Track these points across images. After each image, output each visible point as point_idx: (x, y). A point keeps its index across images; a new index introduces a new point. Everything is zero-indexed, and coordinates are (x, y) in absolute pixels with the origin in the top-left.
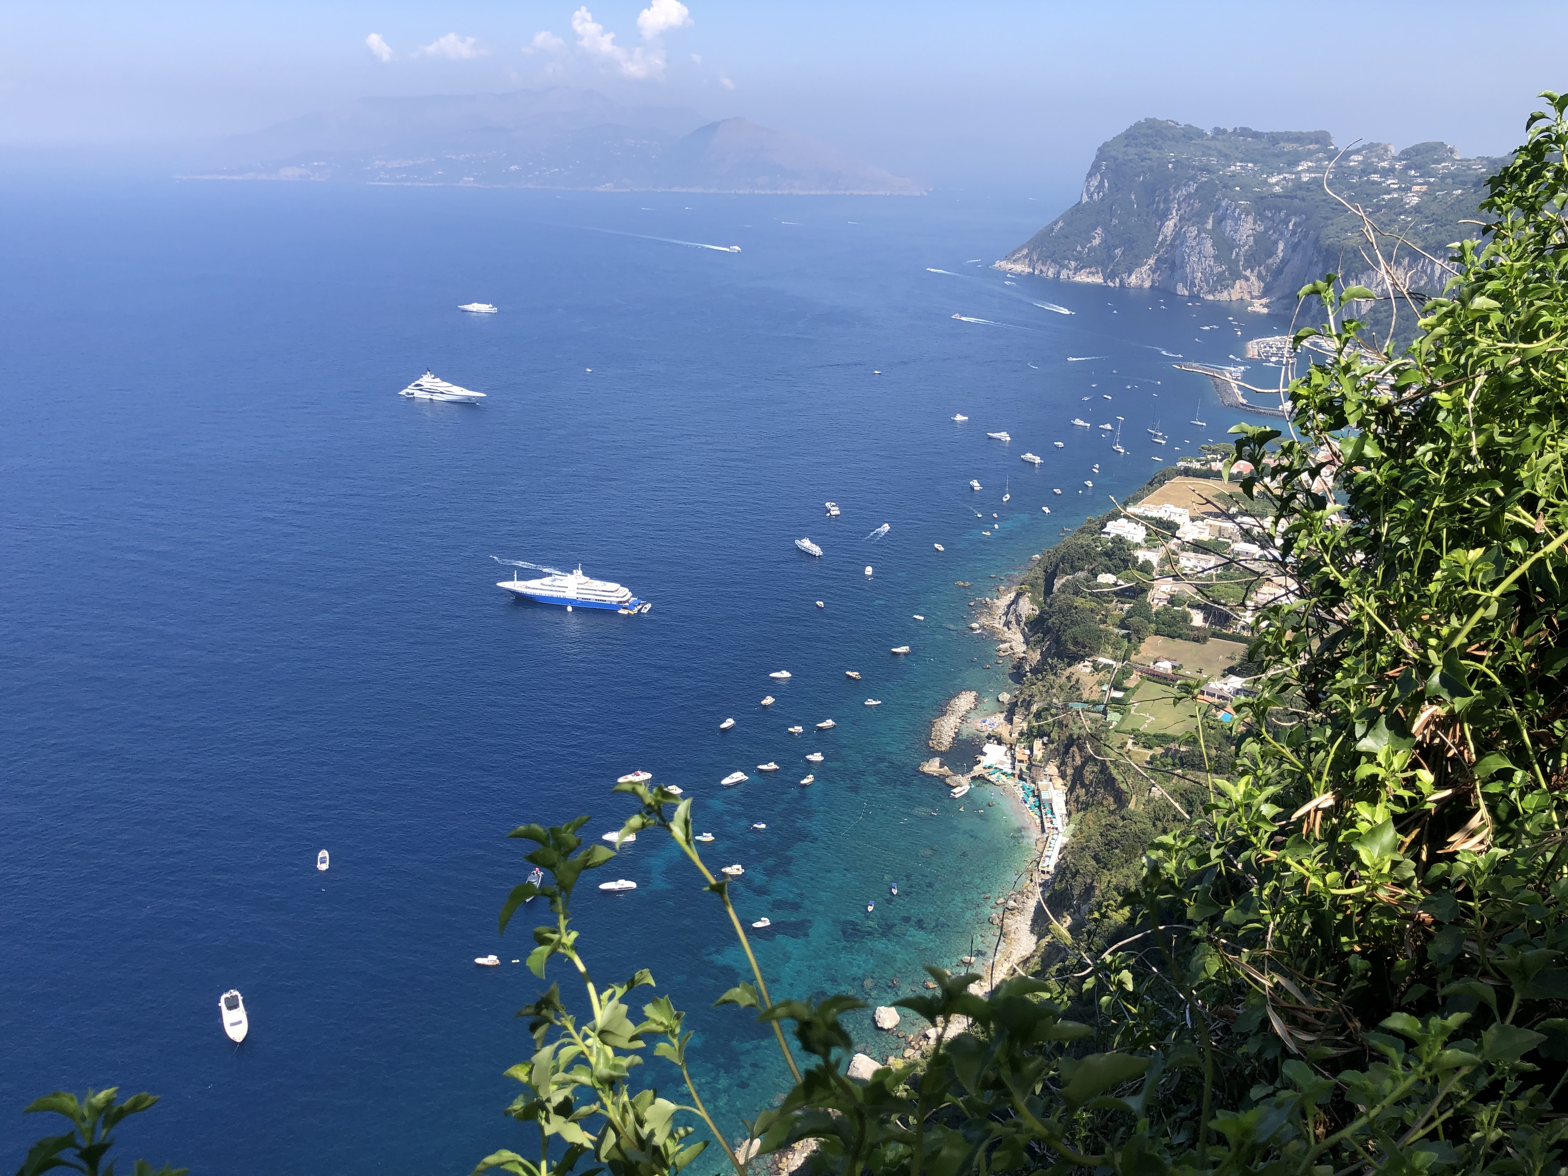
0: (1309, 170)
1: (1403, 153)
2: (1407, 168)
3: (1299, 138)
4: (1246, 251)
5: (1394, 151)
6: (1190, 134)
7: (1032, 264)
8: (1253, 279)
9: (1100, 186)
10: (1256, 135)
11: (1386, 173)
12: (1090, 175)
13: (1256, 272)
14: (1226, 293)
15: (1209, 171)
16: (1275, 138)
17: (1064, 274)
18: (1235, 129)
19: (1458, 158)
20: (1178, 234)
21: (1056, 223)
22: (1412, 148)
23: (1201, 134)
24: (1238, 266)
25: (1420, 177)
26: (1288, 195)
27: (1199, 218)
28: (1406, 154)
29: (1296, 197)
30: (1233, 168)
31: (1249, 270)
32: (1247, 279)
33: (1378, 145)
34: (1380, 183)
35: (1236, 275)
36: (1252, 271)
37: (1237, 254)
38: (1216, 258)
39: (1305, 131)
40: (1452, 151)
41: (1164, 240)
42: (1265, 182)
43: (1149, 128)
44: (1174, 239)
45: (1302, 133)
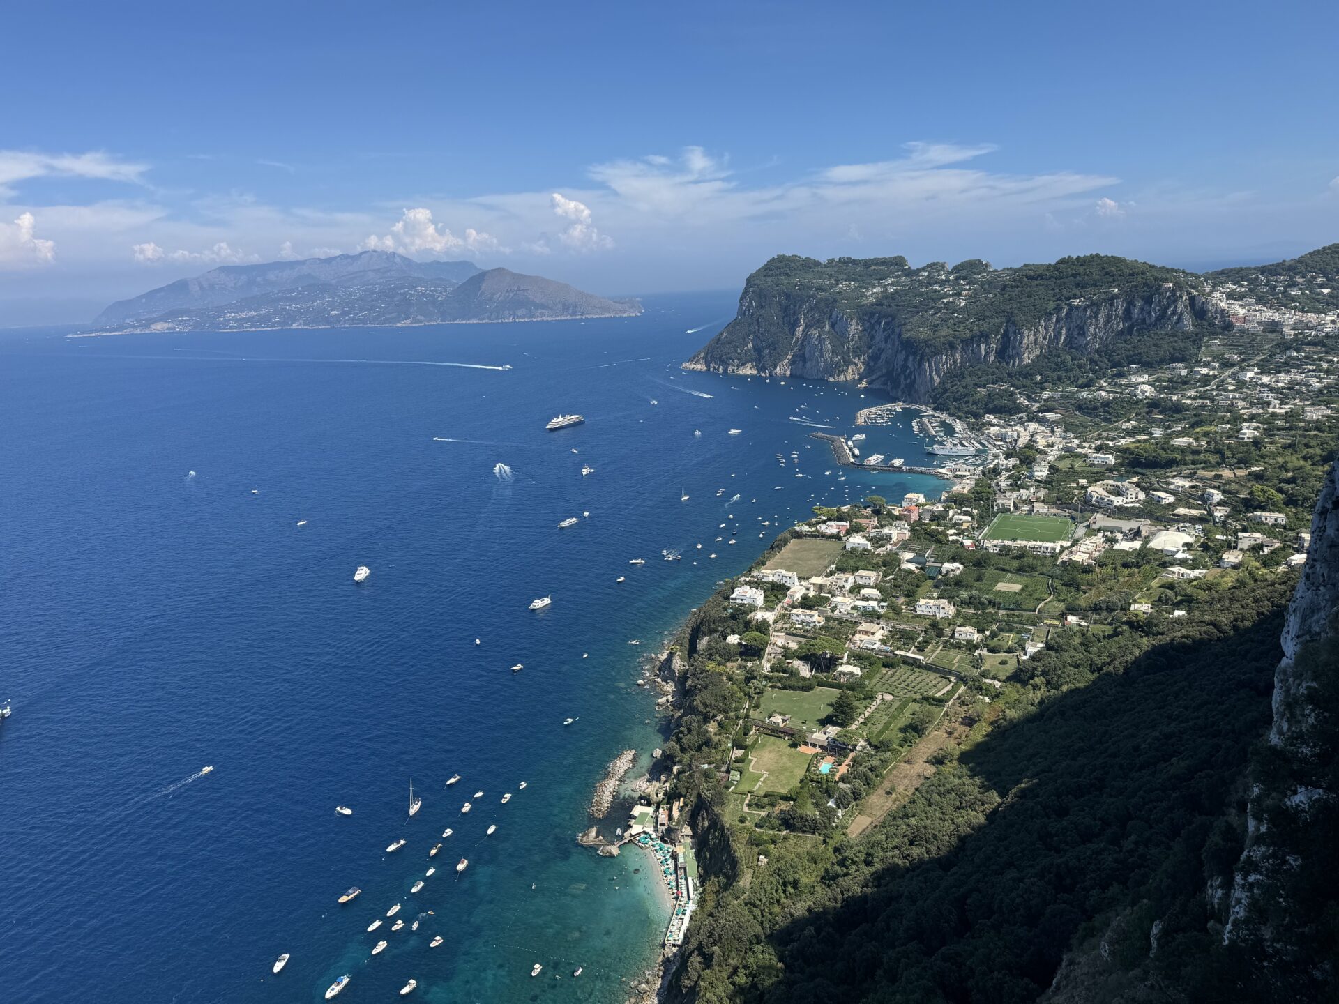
0: (892, 284)
1: (954, 269)
2: (957, 279)
3: (883, 262)
4: (853, 345)
5: (949, 267)
6: (809, 265)
7: (707, 365)
8: (860, 364)
9: (750, 305)
10: (855, 262)
11: (943, 283)
12: (742, 298)
13: (862, 359)
14: (842, 376)
15: (824, 290)
16: (867, 264)
17: (730, 370)
18: (840, 259)
19: (991, 270)
20: (806, 336)
21: (722, 334)
22: (960, 265)
23: (817, 264)
24: (849, 356)
25: (967, 284)
26: (879, 303)
27: (819, 323)
28: (956, 269)
29: (884, 304)
30: (840, 286)
31: (857, 359)
32: (856, 365)
33: (937, 263)
34: (939, 291)
35: (848, 363)
36: (859, 359)
37: (848, 348)
38: (833, 351)
39: (887, 257)
40: (986, 265)
41: (797, 341)
42: (863, 295)
43: (781, 262)
44: (803, 341)
45: (885, 259)
